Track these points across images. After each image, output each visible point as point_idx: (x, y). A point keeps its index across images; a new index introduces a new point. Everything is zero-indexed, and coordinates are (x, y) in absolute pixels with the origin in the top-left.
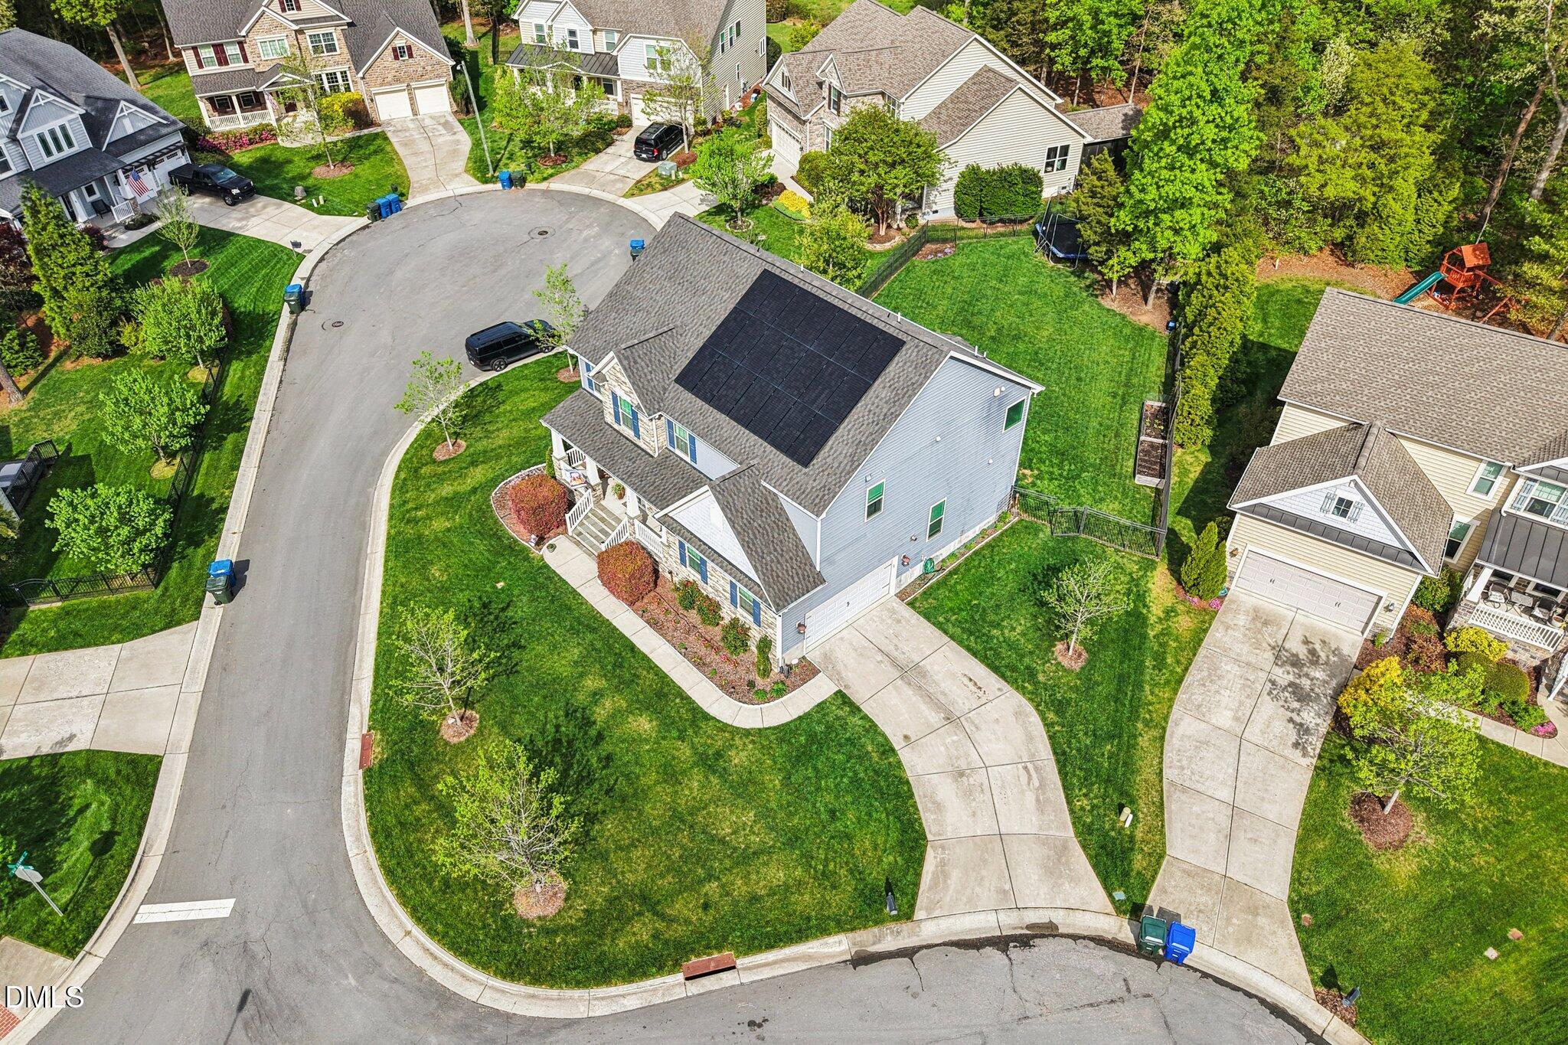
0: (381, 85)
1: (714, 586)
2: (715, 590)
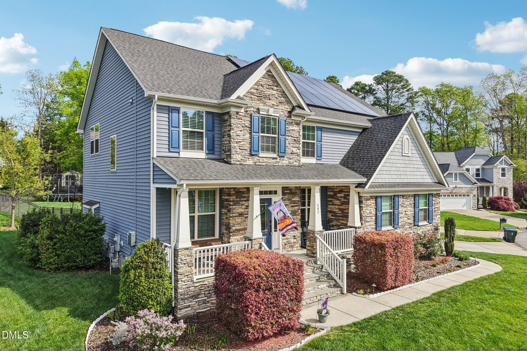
1: (402, 223)
2: (402, 226)
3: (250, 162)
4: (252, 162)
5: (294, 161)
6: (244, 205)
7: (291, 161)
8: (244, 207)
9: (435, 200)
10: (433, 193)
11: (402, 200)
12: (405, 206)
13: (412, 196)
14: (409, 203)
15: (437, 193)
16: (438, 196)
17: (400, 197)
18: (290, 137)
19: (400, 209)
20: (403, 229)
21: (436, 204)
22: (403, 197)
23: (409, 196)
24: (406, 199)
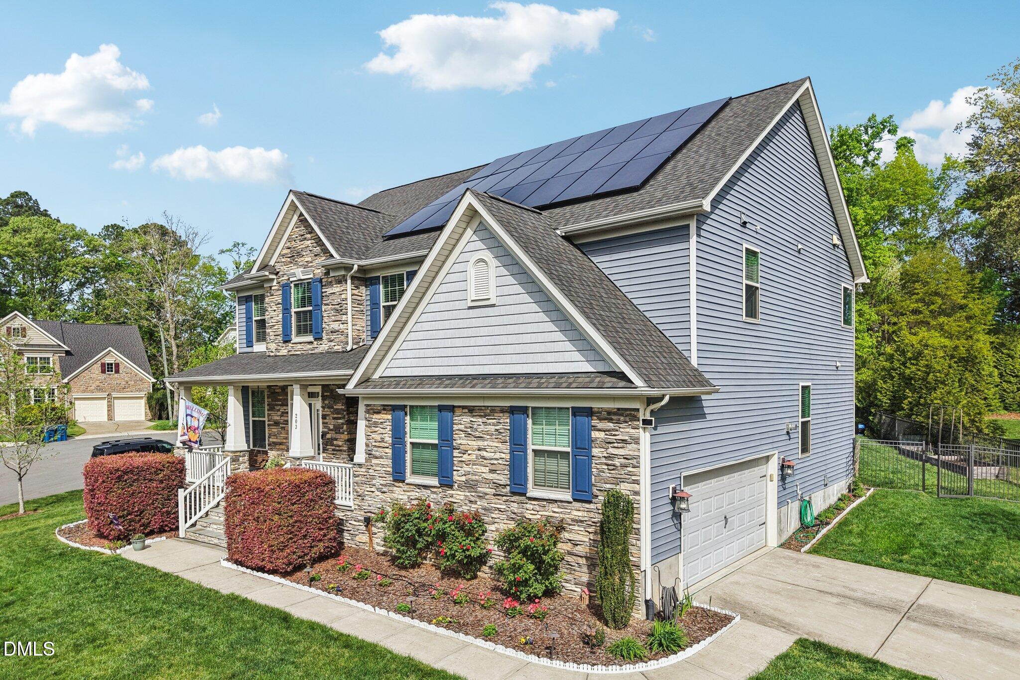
0: (84, 391)
1: (470, 476)
2: (470, 486)
3: (284, 351)
4: (286, 351)
5: (335, 344)
6: (281, 410)
7: (333, 344)
8: (279, 413)
9: (609, 431)
10: (595, 405)
11: (467, 419)
12: (477, 434)
13: (503, 410)
14: (492, 428)
15: (618, 409)
16: (627, 419)
17: (458, 412)
18: (331, 306)
19: (460, 440)
20: (473, 494)
21: (616, 445)
22: (471, 410)
23: (493, 410)
24: (481, 416)
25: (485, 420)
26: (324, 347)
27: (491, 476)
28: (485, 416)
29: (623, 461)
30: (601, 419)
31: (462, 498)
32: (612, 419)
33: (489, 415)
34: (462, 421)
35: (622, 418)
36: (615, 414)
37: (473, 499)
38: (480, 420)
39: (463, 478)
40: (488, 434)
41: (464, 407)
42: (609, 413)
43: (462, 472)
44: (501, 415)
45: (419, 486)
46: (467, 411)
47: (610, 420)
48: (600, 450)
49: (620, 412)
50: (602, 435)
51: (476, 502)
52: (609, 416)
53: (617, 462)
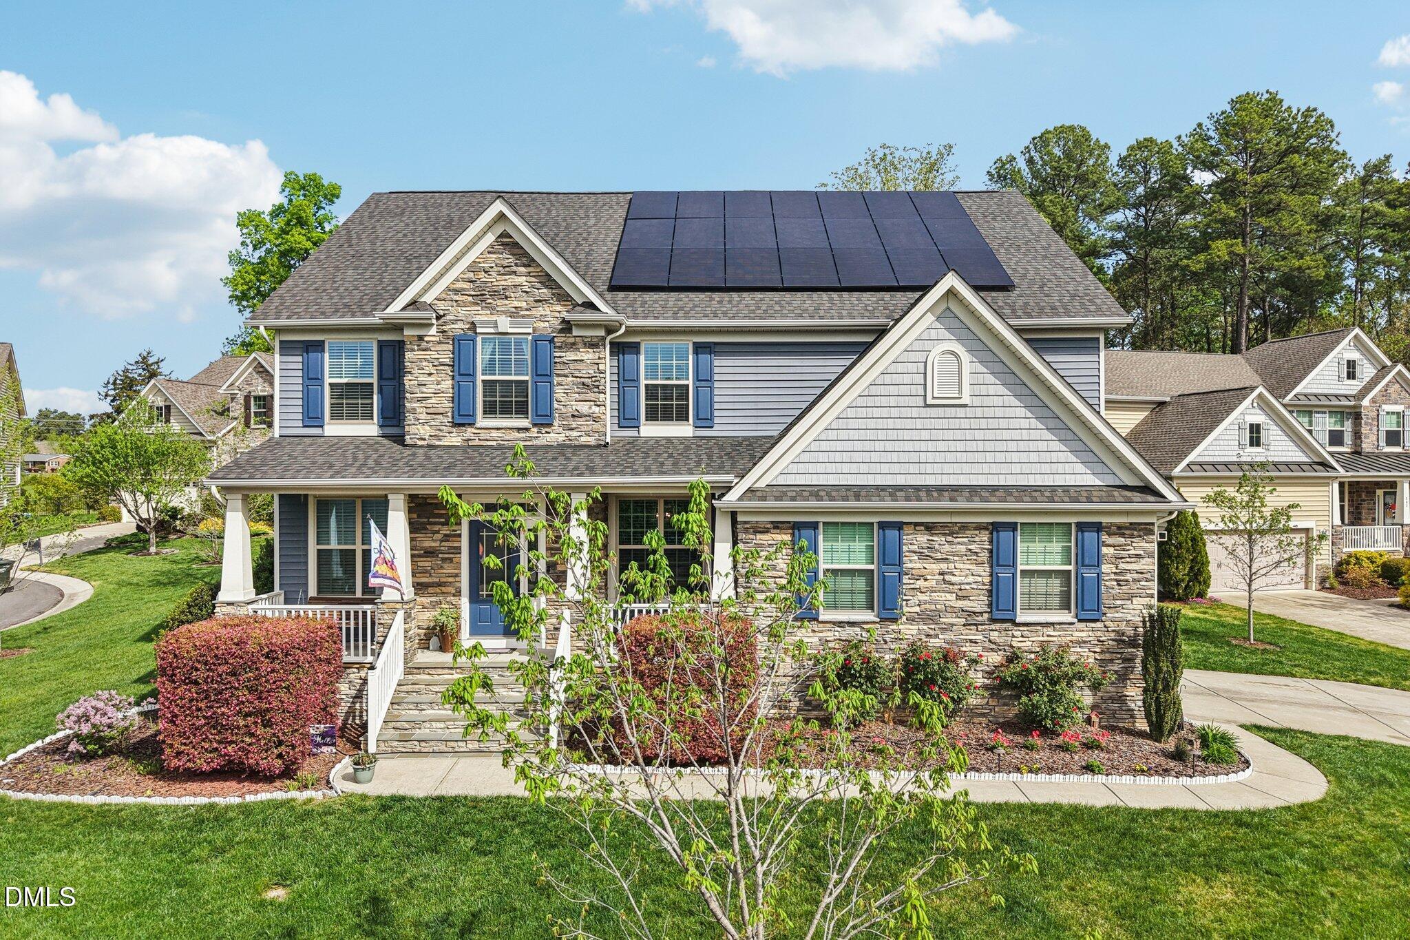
1: (927, 606)
2: (928, 617)
3: (454, 439)
4: (459, 439)
5: (580, 434)
6: (438, 532)
7: (575, 433)
9: (1118, 546)
10: (1105, 520)
11: (923, 538)
12: (939, 555)
13: (979, 527)
14: (963, 548)
15: (1131, 524)
16: (1141, 533)
17: (907, 530)
18: (570, 379)
19: (912, 563)
20: (933, 627)
21: (1128, 560)
22: (929, 528)
23: (964, 527)
24: (945, 534)
25: (949, 539)
26: (555, 436)
27: (960, 604)
28: (949, 535)
29: (1136, 576)
30: (1109, 535)
31: (915, 632)
32: (1124, 534)
33: (957, 533)
34: (915, 541)
35: (1135, 533)
36: (1127, 528)
37: (932, 632)
38: (943, 539)
39: (917, 609)
40: (957, 555)
41: (916, 524)
42: (1119, 528)
43: (914, 601)
44: (977, 532)
45: (840, 624)
46: (923, 528)
47: (1122, 535)
48: (1108, 566)
49: (1133, 526)
50: (1111, 550)
51: (937, 636)
52: (1120, 530)
53: (1129, 577)
